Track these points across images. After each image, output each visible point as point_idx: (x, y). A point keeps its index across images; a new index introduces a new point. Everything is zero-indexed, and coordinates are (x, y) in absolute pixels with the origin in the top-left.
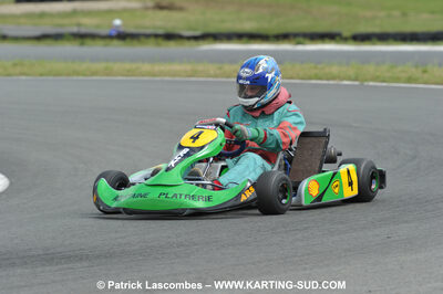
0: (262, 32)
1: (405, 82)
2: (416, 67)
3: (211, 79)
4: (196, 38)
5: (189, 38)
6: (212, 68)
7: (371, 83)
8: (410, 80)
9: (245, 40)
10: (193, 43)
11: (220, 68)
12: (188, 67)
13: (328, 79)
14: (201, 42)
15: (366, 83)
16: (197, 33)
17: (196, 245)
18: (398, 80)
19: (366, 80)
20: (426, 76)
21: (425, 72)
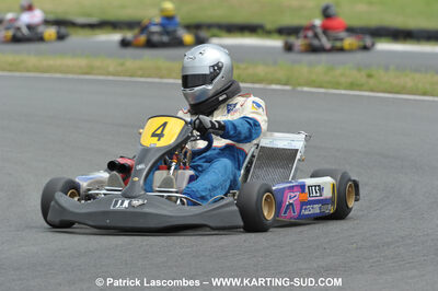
1: (345, 89)
2: (359, 69)
3: (111, 78)
4: (92, 26)
5: (83, 26)
6: (112, 64)
7: (306, 89)
8: (352, 86)
10: (87, 32)
11: (122, 65)
12: (82, 62)
13: (253, 83)
14: (97, 31)
15: (299, 89)
18: (337, 85)
19: (299, 85)
20: (372, 81)
21: (370, 76)
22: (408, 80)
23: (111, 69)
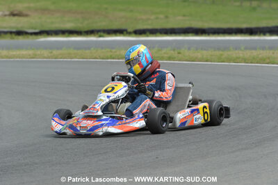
0: (78, 29)
1: (167, 60)
2: (174, 50)
3: (45, 60)
4: (36, 34)
5: (32, 34)
6: (46, 53)
8: (170, 59)
9: (67, 34)
10: (34, 37)
11: (51, 53)
12: (31, 52)
14: (39, 37)
16: (37, 31)
17: (36, 164)
18: (162, 58)
20: (180, 55)
21: (179, 53)
22: (199, 55)
23: (45, 55)
